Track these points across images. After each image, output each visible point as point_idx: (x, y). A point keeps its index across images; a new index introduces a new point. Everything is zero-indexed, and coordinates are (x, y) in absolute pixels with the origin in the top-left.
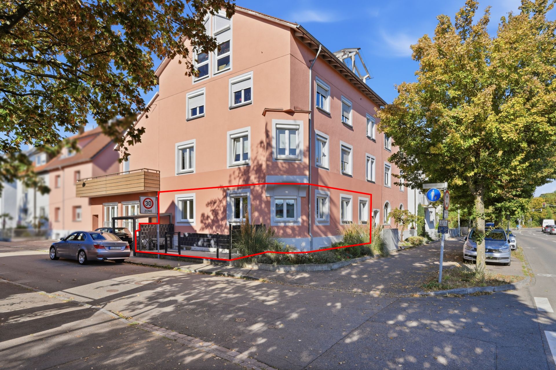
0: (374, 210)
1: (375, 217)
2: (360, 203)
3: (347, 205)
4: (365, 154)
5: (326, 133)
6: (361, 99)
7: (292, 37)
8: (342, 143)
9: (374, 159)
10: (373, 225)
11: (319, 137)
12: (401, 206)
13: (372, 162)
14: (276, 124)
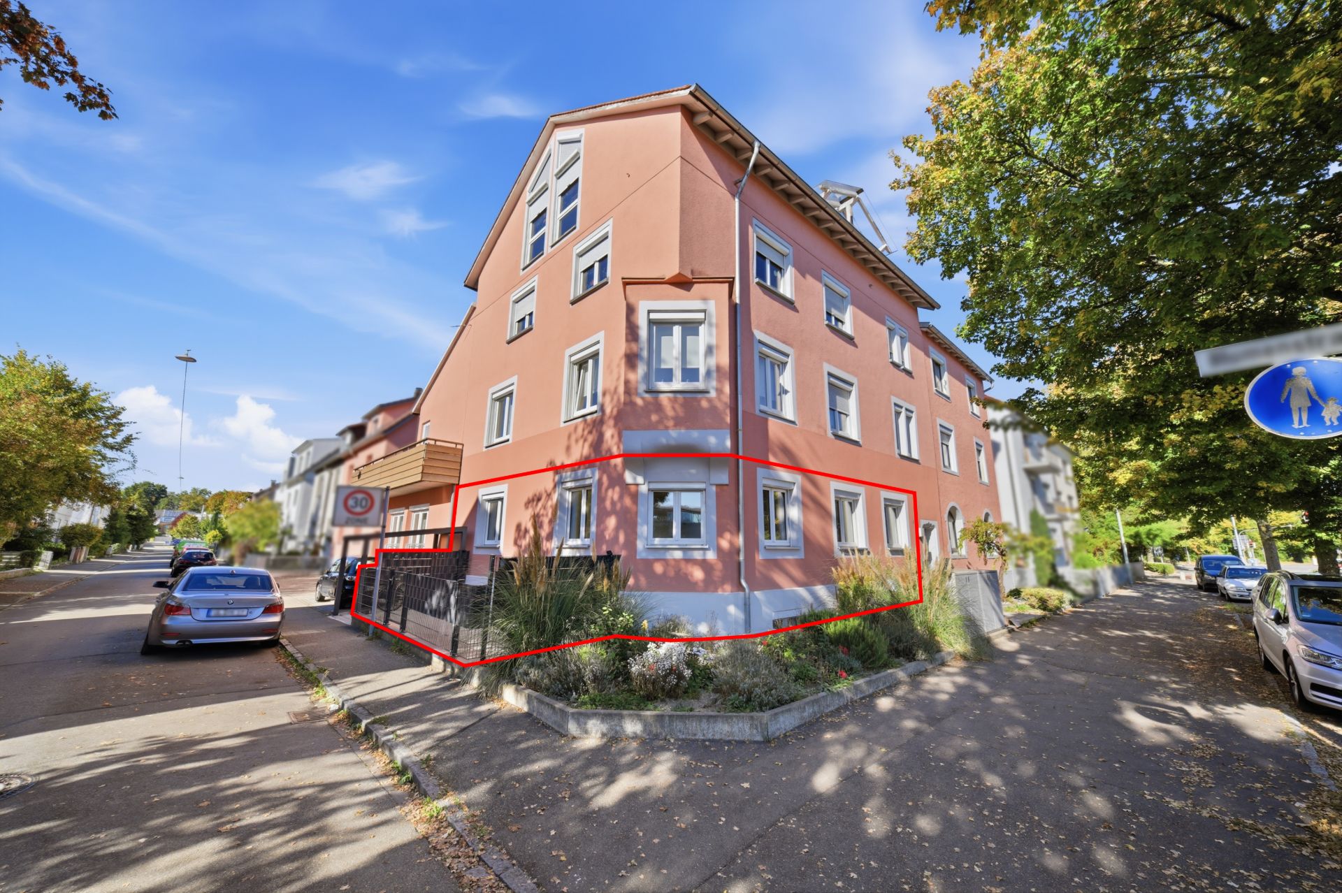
0: (922, 522)
1: (928, 539)
2: (886, 507)
3: (852, 511)
4: (889, 401)
5: (784, 342)
6: (870, 286)
7: (686, 124)
8: (827, 368)
9: (912, 412)
10: (924, 557)
11: (765, 349)
12: (987, 515)
13: (908, 419)
14: (649, 312)
